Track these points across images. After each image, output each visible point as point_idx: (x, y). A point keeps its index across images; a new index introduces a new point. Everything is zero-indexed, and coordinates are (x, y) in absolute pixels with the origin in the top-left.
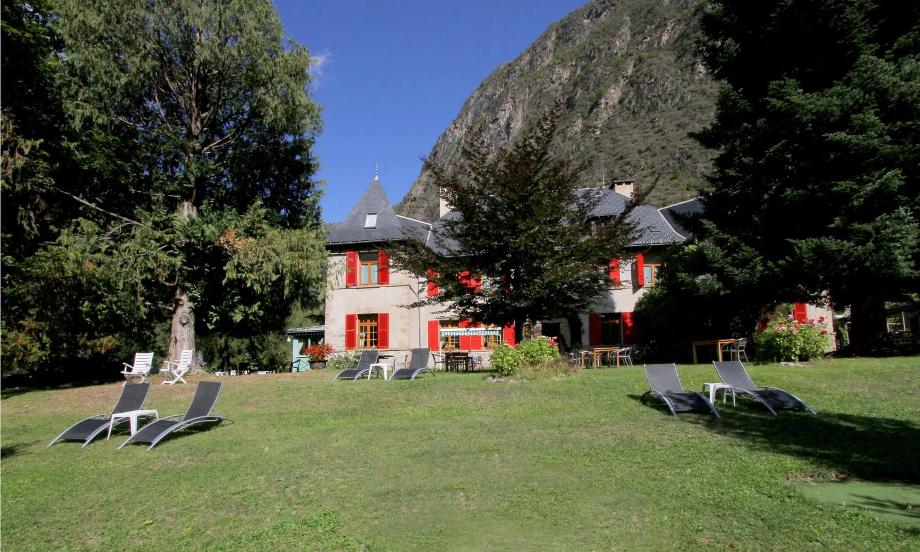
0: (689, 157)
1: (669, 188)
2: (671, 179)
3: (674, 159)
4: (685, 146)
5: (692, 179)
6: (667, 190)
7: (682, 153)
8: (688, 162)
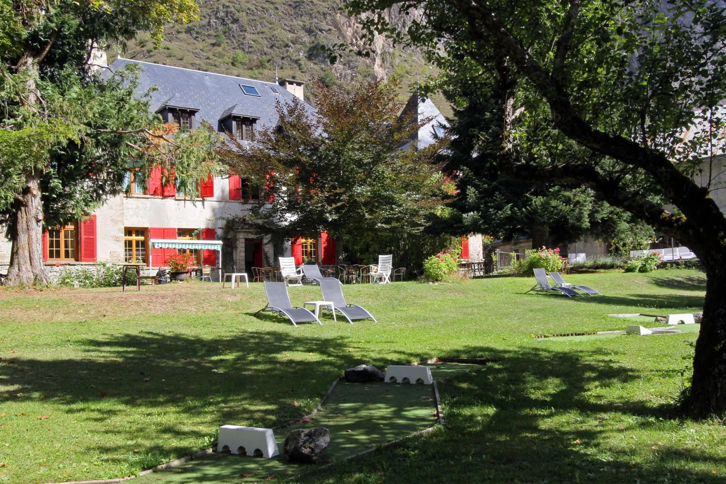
0: (236, 21)
1: (211, 57)
2: (213, 45)
3: (217, 18)
4: (231, 5)
5: (239, 52)
6: (208, 58)
7: (227, 12)
8: (234, 27)
